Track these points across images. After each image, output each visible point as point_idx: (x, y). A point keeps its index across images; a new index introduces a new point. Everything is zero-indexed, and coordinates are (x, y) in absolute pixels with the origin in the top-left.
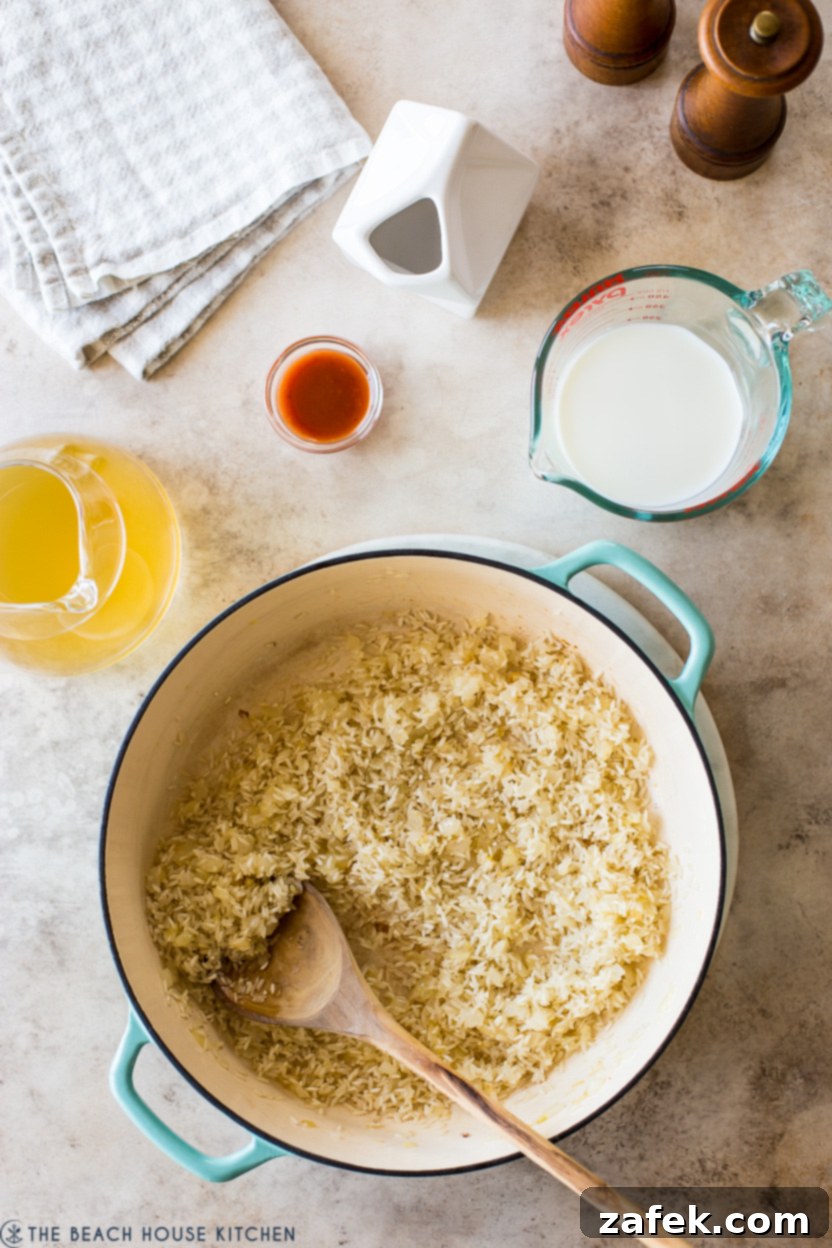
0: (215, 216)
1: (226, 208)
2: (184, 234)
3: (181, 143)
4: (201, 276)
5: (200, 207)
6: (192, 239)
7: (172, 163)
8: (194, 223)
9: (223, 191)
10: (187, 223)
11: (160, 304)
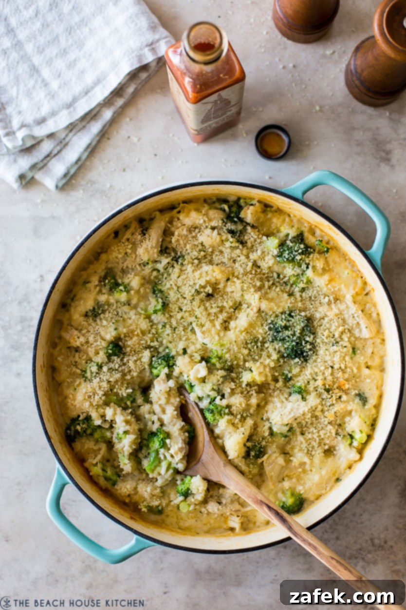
0: (86, 93)
1: (92, 88)
2: (69, 106)
3: (64, 51)
4: (84, 127)
5: (77, 89)
6: (74, 109)
7: (60, 64)
8: (75, 100)
9: (89, 79)
10: (70, 99)
11: (62, 145)
